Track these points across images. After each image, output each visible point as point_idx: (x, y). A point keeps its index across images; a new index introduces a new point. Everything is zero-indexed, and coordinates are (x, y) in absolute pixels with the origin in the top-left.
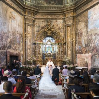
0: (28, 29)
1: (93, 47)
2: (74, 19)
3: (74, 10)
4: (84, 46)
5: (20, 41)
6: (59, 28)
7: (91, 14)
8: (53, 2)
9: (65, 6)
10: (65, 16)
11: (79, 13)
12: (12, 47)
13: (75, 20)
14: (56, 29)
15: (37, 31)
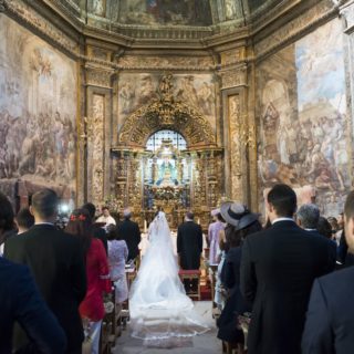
0: (93, 104)
1: (317, 165)
2: (249, 71)
3: (250, 42)
4: (285, 160)
5: (66, 144)
6: (201, 102)
7: (304, 53)
8: (179, 17)
9: (218, 28)
10: (220, 62)
11: (264, 51)
12: (39, 166)
13: (253, 73)
14: (190, 104)
15: (124, 112)
